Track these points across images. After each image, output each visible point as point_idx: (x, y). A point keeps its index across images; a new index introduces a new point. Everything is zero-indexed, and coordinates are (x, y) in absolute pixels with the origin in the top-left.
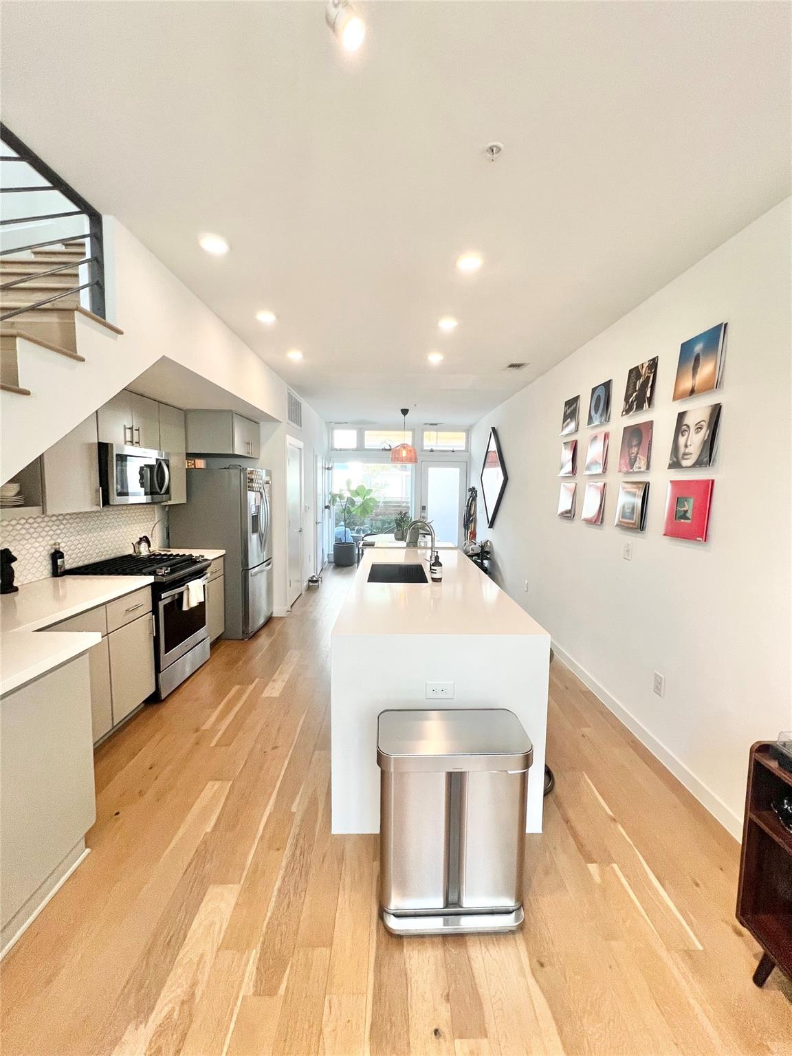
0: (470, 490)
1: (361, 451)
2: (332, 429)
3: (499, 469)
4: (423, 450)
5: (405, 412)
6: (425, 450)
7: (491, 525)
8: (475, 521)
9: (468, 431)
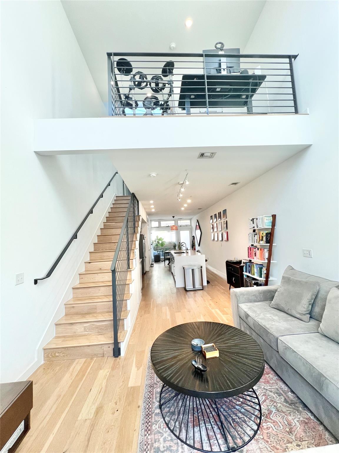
0: (193, 237)
1: (159, 227)
2: (151, 222)
3: (199, 230)
4: (178, 226)
5: (173, 217)
6: (179, 226)
7: (199, 246)
8: (195, 245)
9: (191, 220)
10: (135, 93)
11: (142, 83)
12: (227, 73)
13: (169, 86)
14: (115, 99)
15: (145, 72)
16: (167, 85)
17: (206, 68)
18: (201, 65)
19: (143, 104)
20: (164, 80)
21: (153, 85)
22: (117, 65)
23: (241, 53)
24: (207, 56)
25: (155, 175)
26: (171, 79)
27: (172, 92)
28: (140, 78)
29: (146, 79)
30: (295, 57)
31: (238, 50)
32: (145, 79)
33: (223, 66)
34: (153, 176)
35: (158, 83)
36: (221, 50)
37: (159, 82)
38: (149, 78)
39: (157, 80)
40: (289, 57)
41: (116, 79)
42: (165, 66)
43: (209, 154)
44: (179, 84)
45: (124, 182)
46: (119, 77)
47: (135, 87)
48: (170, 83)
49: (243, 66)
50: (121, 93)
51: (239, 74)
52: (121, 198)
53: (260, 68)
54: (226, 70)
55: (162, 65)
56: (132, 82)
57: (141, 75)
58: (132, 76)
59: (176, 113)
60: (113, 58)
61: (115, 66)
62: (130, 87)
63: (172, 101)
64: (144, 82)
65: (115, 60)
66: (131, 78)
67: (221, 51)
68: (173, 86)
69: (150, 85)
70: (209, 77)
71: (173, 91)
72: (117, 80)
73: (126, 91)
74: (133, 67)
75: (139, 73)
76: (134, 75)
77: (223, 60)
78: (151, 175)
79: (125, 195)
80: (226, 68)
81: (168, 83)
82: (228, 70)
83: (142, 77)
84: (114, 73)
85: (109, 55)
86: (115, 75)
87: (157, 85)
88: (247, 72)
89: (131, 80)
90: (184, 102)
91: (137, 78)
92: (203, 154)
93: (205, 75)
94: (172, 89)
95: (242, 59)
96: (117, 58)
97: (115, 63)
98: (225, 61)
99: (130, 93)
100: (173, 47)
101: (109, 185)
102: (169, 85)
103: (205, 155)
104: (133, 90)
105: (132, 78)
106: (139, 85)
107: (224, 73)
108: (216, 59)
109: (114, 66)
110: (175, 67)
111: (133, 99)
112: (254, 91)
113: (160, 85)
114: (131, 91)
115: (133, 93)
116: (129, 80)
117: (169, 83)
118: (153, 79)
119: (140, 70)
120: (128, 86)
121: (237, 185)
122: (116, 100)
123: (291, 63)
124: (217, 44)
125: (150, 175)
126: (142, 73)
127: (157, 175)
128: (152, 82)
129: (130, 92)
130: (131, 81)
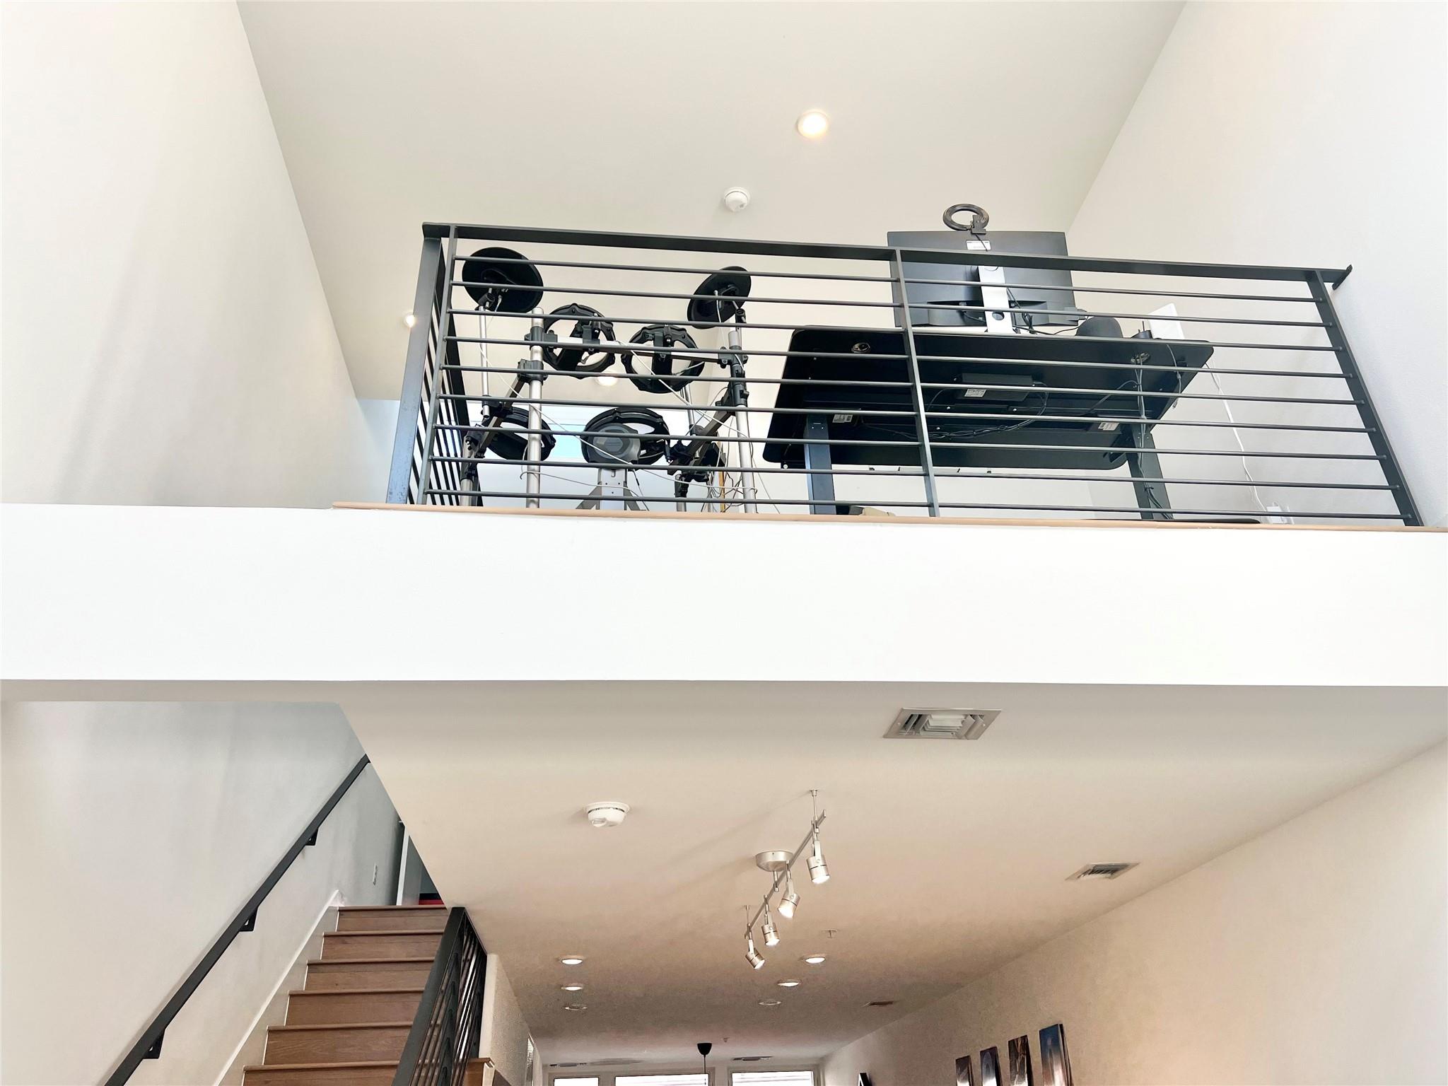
5: (705, 1049)
10: (545, 398)
11: (586, 354)
12: (1017, 328)
13: (726, 373)
14: (435, 421)
15: (605, 308)
16: (711, 370)
17: (910, 307)
18: (884, 293)
19: (584, 448)
20: (700, 346)
21: (643, 366)
22: (466, 276)
23: (1074, 252)
24: (909, 256)
25: (615, 816)
26: (735, 343)
27: (740, 400)
28: (575, 334)
29: (610, 337)
30: (1339, 277)
31: (1059, 239)
32: (603, 341)
33: (994, 299)
34: (603, 820)
35: (669, 359)
36: (979, 235)
37: (673, 353)
38: (624, 335)
39: (666, 344)
40: (1309, 276)
41: (452, 331)
42: (705, 288)
43: (954, 721)
44: (777, 368)
45: (401, 828)
46: (466, 326)
47: (548, 367)
48: (733, 359)
49: (1088, 304)
50: (469, 392)
51: (1070, 333)
52: (372, 919)
53: (1175, 314)
54: (1007, 315)
55: (691, 284)
56: (539, 348)
57: (582, 323)
58: (539, 322)
59: (759, 497)
60: (453, 247)
61: (458, 277)
62: (522, 369)
63: (739, 441)
64: (597, 350)
65: (458, 254)
66: (532, 330)
67: (975, 237)
68: (747, 376)
69: (627, 361)
70: (926, 343)
71: (745, 396)
72: (459, 335)
73: (501, 387)
74: (546, 285)
75: (573, 313)
76: (548, 321)
77: (988, 274)
78: (592, 816)
79: (399, 903)
80: (1006, 306)
81: (719, 361)
82: (1018, 316)
83: (586, 329)
84: (449, 305)
85: (434, 233)
86: (451, 314)
87: (662, 364)
88: (1117, 330)
89: (529, 341)
90: (801, 446)
91: (564, 332)
92: (920, 716)
93: (906, 332)
94: (739, 387)
95: (1079, 278)
96: (469, 248)
97: (459, 266)
98: (1002, 281)
99: (520, 396)
100: (736, 201)
101: (310, 837)
102: (723, 366)
103: (932, 723)
104: (536, 384)
105: (538, 334)
106: (568, 361)
107: (1000, 327)
108: (959, 273)
109: (452, 277)
110: (750, 296)
111: (535, 424)
112: (1157, 408)
113: (678, 367)
114: (526, 385)
115: (536, 396)
116: (522, 339)
117: (725, 358)
118: (641, 337)
119: (582, 300)
120: (515, 367)
121: (1122, 879)
122: (439, 422)
123: (1322, 302)
124: (953, 210)
125: (584, 814)
126: (593, 312)
127: (630, 813)
128: (638, 354)
129: (518, 388)
130: (531, 345)
